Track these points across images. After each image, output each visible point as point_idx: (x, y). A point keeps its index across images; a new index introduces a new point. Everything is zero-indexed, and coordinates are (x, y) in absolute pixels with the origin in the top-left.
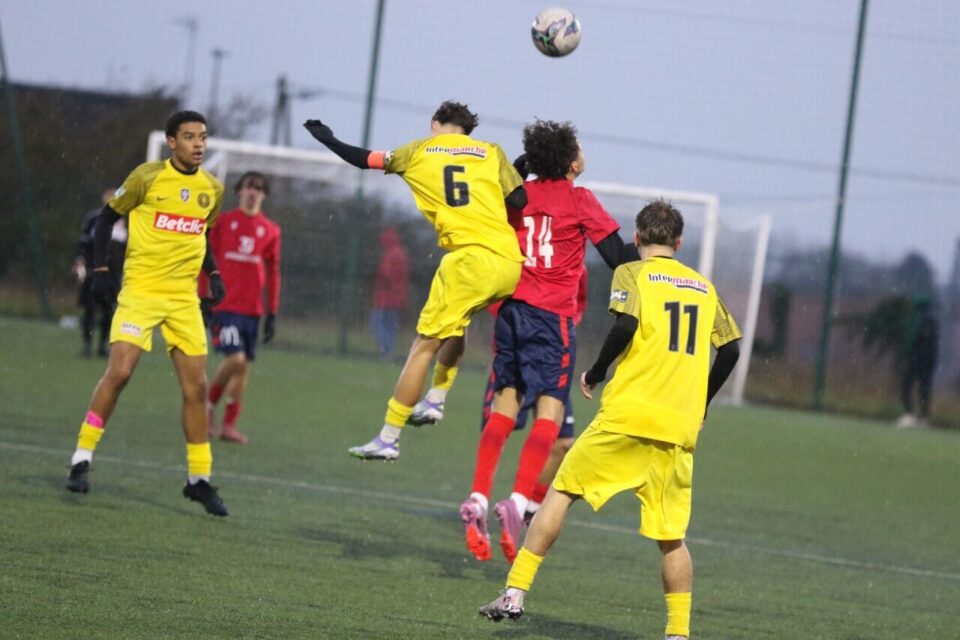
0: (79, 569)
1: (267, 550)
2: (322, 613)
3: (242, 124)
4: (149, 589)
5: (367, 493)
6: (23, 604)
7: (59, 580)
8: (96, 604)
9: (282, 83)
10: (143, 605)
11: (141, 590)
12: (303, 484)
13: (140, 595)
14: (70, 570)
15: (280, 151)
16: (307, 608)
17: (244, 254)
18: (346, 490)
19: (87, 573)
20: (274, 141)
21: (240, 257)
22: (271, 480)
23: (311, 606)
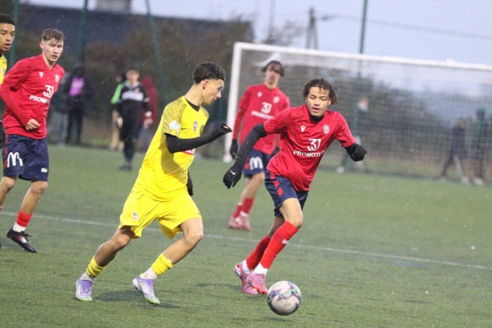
0: (199, 302)
1: (309, 288)
2: (343, 325)
3: (290, 37)
4: (240, 313)
5: (368, 254)
6: (167, 324)
7: (188, 309)
8: (210, 322)
9: (312, 12)
10: (237, 323)
11: (236, 314)
12: (329, 249)
13: (236, 317)
14: (194, 303)
15: (312, 52)
16: (334, 322)
17: (264, 113)
18: (355, 252)
19: (204, 304)
20: (308, 46)
21: (262, 115)
22: (311, 247)
23: (336, 321)
